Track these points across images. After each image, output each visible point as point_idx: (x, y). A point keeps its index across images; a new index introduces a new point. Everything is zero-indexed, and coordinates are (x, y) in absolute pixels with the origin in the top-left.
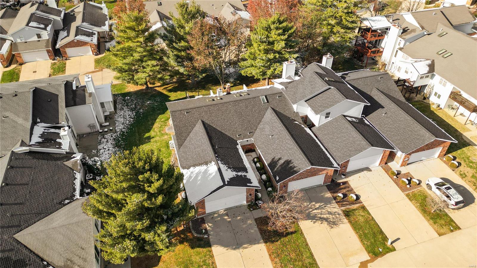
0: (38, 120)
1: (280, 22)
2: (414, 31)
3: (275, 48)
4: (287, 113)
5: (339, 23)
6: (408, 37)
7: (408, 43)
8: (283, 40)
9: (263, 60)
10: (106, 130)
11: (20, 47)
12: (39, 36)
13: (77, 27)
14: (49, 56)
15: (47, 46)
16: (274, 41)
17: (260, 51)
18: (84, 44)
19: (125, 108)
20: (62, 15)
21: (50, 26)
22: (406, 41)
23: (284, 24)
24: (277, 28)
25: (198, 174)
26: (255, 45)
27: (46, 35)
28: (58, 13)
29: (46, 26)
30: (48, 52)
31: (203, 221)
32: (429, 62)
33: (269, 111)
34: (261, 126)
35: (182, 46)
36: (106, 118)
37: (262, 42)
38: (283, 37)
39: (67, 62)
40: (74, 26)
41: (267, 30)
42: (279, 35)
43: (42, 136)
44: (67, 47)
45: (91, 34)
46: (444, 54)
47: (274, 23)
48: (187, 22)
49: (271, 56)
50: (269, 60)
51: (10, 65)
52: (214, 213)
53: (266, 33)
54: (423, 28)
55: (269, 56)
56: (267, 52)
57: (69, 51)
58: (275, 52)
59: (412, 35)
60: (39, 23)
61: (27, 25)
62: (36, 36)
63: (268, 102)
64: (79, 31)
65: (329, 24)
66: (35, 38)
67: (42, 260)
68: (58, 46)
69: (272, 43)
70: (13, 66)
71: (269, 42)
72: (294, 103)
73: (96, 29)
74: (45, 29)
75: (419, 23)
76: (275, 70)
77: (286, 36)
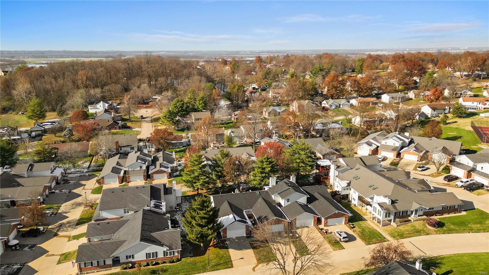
0: (152, 199)
1: (268, 159)
2: (343, 167)
3: (266, 171)
4: (269, 200)
5: (303, 162)
6: (339, 170)
7: (340, 173)
8: (269, 167)
9: (259, 177)
10: (178, 210)
11: (130, 173)
12: (141, 167)
13: (160, 164)
14: (144, 178)
15: (144, 173)
16: (265, 168)
17: (258, 172)
18: (164, 172)
19: (186, 202)
20: (152, 157)
21: (147, 162)
22: (339, 172)
23: (270, 160)
24: (266, 162)
25: (224, 219)
26: (256, 169)
27: (144, 167)
28: (150, 156)
29: (145, 162)
30: (144, 176)
31: (225, 241)
32: (348, 182)
33: (261, 198)
34: (256, 205)
35: (220, 170)
36: (178, 205)
37: (259, 168)
38: (269, 166)
39: (153, 181)
40: (158, 163)
41: (262, 163)
42: (267, 164)
43: (154, 204)
44: (154, 174)
45: (167, 168)
46: (357, 178)
47: (265, 159)
48: (223, 158)
49: (264, 175)
50: (262, 177)
51: (122, 182)
52: (231, 238)
53: (262, 164)
54: (348, 166)
55: (263, 175)
56: (262, 173)
57: (155, 176)
58: (266, 173)
59: (342, 169)
60: (142, 161)
61: (137, 161)
62: (139, 168)
63: (260, 194)
64: (161, 166)
65: (297, 162)
66: (139, 169)
67: (161, 243)
68: (150, 173)
69: (264, 169)
70: (124, 183)
71: (263, 168)
72: (272, 195)
73: (170, 165)
74: (145, 164)
75: (346, 163)
76: (266, 182)
77: (271, 165)
